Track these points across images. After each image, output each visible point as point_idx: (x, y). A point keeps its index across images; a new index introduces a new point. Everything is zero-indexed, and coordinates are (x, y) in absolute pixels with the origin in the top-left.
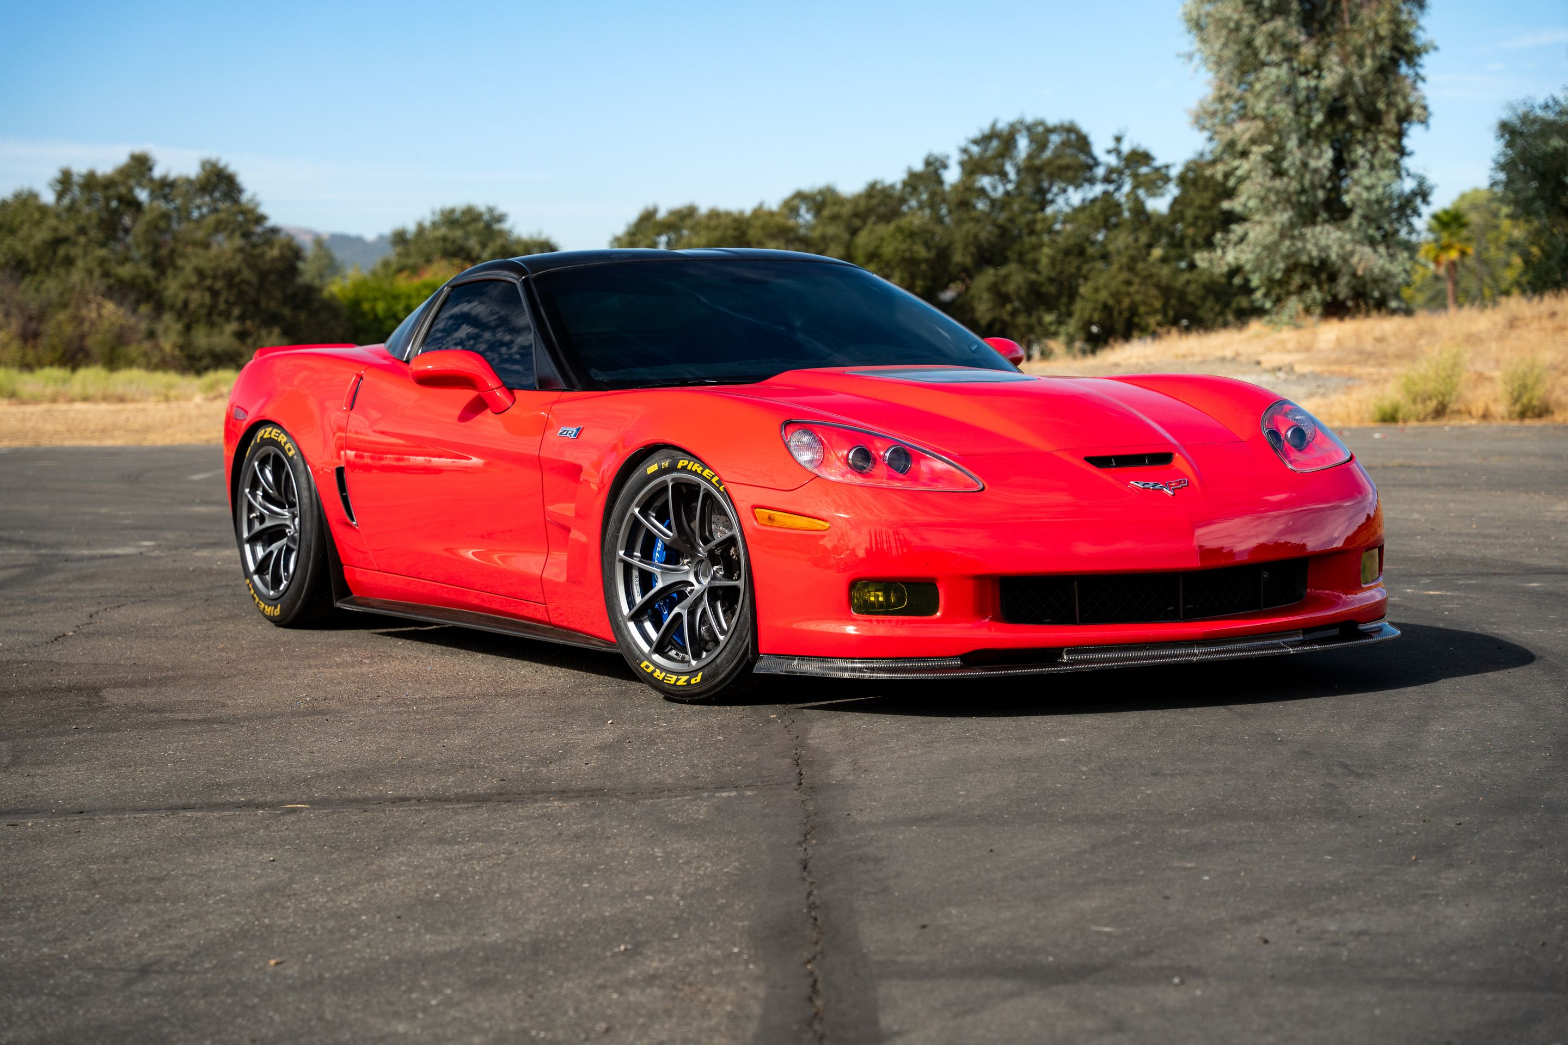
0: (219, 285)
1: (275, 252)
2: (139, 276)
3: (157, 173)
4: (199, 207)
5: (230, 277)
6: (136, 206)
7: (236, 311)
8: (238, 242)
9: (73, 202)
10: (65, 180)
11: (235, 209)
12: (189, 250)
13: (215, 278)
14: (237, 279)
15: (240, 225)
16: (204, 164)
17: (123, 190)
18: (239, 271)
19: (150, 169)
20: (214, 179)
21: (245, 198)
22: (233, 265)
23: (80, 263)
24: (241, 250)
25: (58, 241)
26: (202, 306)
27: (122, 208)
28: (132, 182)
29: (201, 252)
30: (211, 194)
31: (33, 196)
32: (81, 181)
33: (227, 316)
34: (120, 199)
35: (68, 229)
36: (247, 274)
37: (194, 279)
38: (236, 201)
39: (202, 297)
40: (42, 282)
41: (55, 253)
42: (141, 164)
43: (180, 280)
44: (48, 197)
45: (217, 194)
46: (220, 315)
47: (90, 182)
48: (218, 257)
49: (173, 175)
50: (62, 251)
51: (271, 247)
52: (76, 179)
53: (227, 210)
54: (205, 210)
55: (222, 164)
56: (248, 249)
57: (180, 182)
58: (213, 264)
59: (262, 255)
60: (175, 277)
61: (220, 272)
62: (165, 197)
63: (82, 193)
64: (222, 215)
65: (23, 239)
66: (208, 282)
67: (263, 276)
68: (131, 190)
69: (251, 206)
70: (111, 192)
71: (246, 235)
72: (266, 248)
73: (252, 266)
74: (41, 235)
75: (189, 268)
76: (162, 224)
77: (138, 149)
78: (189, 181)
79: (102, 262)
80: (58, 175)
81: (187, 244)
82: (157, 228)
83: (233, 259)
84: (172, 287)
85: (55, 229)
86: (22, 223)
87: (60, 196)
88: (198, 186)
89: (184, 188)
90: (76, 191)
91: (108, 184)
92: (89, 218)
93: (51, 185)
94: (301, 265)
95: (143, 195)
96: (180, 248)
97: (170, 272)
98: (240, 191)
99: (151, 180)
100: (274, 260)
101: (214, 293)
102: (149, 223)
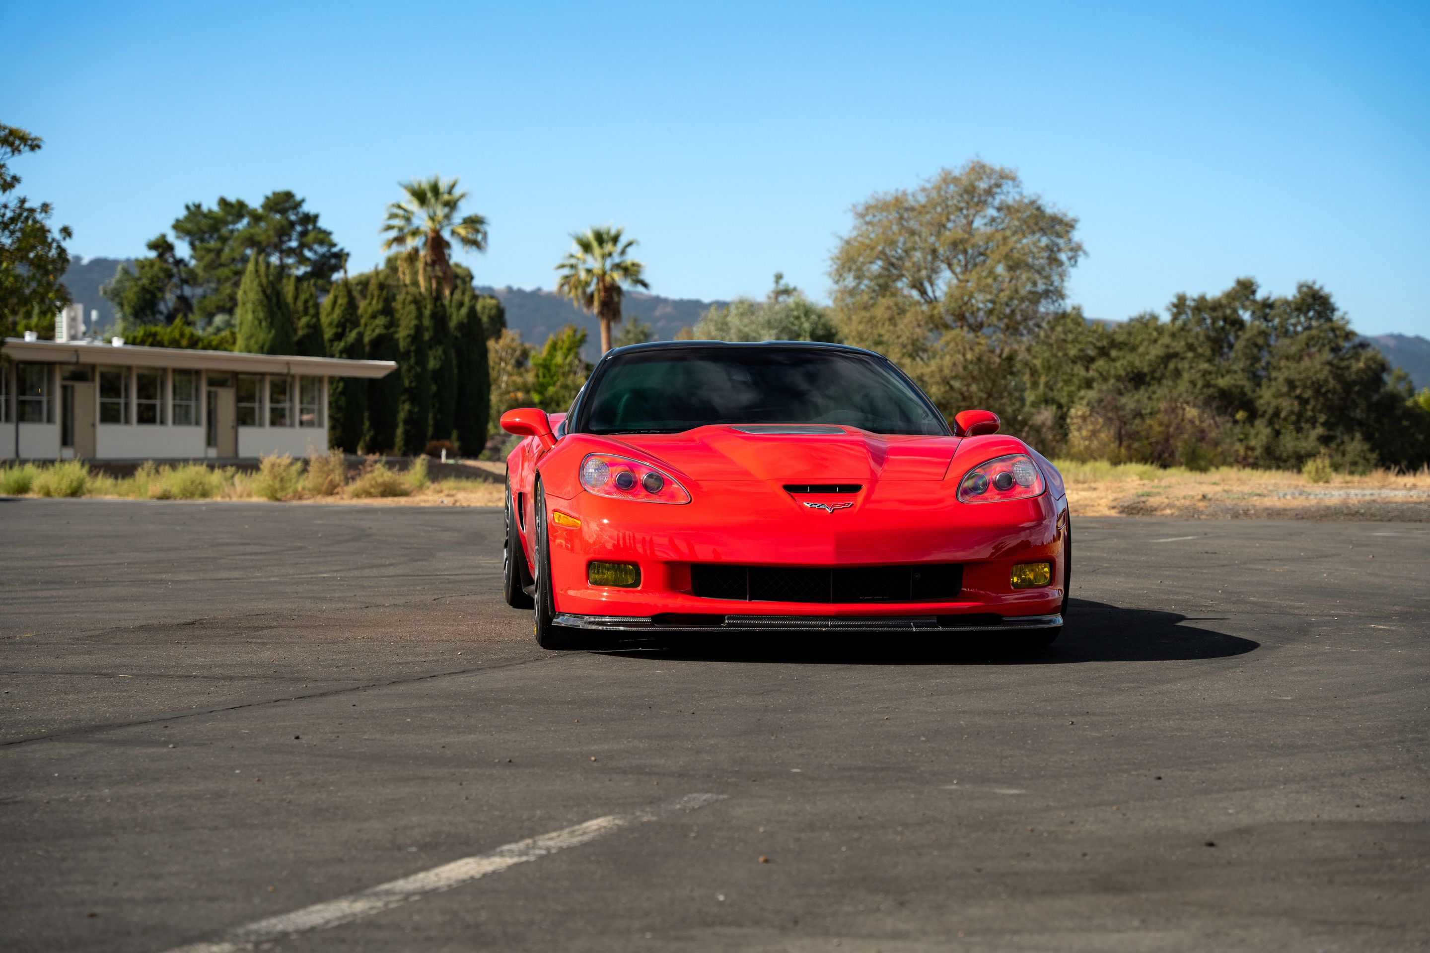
0: (1308, 394)
1: (1361, 365)
2: (1236, 386)
3: (1260, 296)
4: (1295, 325)
5: (1318, 388)
6: (1239, 324)
7: (1322, 418)
8: (1327, 356)
9: (1185, 324)
10: (1180, 304)
11: (1327, 326)
12: (1283, 363)
13: (1305, 387)
14: (1323, 390)
15: (1330, 341)
16: (1300, 287)
17: (1228, 311)
18: (1326, 381)
19: (1254, 292)
20: (1310, 300)
21: (1337, 315)
22: (1321, 376)
23: (1186, 376)
24: (1330, 363)
25: (1169, 357)
26: (1292, 412)
27: (1228, 327)
28: (1237, 304)
29: (1292, 365)
30: (1306, 314)
31: (1155, 318)
32: (1192, 304)
33: (1313, 422)
34: (1225, 319)
35: (1179, 346)
36: (1332, 383)
37: (1284, 389)
38: (1330, 320)
39: (1292, 405)
40: (1154, 392)
41: (1166, 367)
42: (1246, 288)
43: (1273, 390)
44: (1165, 317)
45: (1311, 314)
46: (1307, 421)
47: (1202, 305)
48: (1307, 369)
49: (1274, 297)
50: (1171, 366)
51: (1358, 360)
52: (1189, 303)
53: (1319, 327)
54: (1299, 328)
55: (1317, 287)
56: (1335, 361)
57: (1278, 304)
58: (1303, 376)
59: (1348, 368)
60: (1269, 387)
61: (1309, 383)
62: (1266, 318)
63: (1194, 314)
64: (1314, 332)
65: (1140, 355)
66: (1298, 392)
67: (1348, 386)
68: (1235, 311)
69: (1341, 323)
70: (1219, 314)
71: (1335, 350)
72: (1353, 361)
73: (1339, 378)
74: (1156, 351)
75: (1281, 379)
76: (1260, 341)
77: (1243, 275)
78: (1286, 302)
79: (1206, 373)
80: (1175, 300)
81: (1281, 358)
82: (1256, 345)
83: (1321, 370)
84: (1266, 397)
85: (1167, 346)
86: (1141, 343)
87: (1175, 318)
88: (1293, 306)
89: (1282, 309)
90: (1190, 313)
91: (1216, 306)
92: (1197, 336)
93: (1168, 309)
94: (1385, 377)
95: (1246, 316)
96: (1274, 361)
97: (1264, 382)
98: (1333, 310)
99: (1255, 301)
100: (1359, 371)
101: (1304, 402)
102: (1248, 340)
